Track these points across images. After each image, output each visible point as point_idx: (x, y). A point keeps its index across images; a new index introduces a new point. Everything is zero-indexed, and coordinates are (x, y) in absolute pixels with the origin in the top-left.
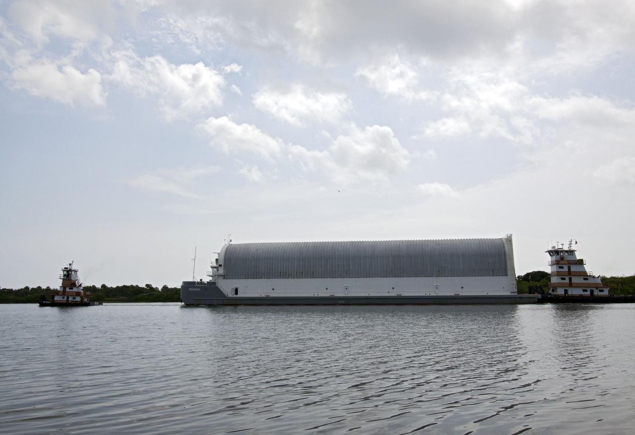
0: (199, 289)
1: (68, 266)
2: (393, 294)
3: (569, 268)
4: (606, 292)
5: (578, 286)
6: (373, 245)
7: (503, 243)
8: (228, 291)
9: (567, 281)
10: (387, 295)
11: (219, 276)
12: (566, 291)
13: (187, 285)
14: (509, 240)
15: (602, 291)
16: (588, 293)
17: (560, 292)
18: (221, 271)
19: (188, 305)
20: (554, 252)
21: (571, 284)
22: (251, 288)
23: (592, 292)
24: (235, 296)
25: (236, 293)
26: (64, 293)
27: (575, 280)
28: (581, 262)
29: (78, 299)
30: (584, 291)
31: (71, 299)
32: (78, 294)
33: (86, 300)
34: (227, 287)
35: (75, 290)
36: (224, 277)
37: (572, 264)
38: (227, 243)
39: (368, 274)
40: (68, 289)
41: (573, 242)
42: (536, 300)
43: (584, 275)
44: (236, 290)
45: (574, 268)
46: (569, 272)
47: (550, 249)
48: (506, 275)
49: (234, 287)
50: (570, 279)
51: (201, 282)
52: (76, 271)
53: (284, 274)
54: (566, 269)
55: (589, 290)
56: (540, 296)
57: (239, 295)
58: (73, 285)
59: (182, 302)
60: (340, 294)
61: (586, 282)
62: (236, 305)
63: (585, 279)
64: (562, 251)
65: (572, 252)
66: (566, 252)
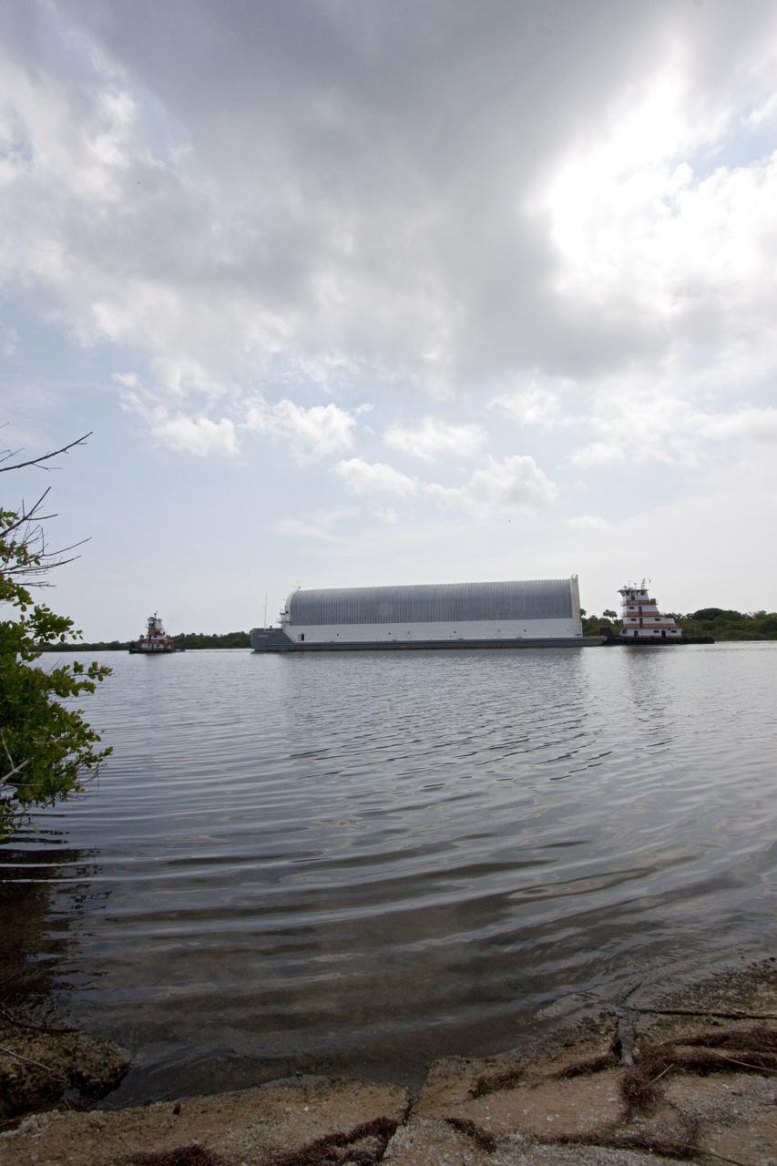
0: (267, 636)
1: (153, 616)
2: (455, 638)
3: (640, 609)
4: (679, 633)
5: (649, 627)
6: (436, 589)
7: (569, 584)
8: (295, 639)
9: (638, 622)
10: (449, 639)
11: (287, 622)
12: (636, 632)
13: (258, 631)
14: (575, 581)
15: (675, 632)
16: (660, 634)
17: (630, 633)
18: (288, 618)
19: (258, 651)
20: (626, 592)
21: (641, 626)
22: (316, 634)
23: (663, 633)
24: (302, 642)
25: (303, 640)
26: (150, 640)
27: (646, 621)
28: (653, 602)
29: (162, 646)
30: (655, 632)
31: (155, 646)
32: (162, 642)
33: (169, 647)
34: (294, 634)
35: (159, 638)
36: (291, 623)
37: (644, 604)
38: (295, 590)
39: (430, 618)
40: (152, 638)
41: (647, 581)
42: (601, 643)
43: (657, 616)
44: (303, 636)
45: (645, 609)
46: (640, 613)
48: (571, 617)
49: (300, 633)
50: (641, 620)
51: (271, 629)
52: (160, 620)
53: (348, 620)
54: (636, 610)
55: (660, 631)
56: (605, 638)
57: (305, 641)
58: (158, 633)
59: (252, 648)
60: (402, 638)
61: (658, 622)
62: (303, 650)
63: (657, 620)
64: (633, 591)
65: (643, 592)
66: (638, 591)
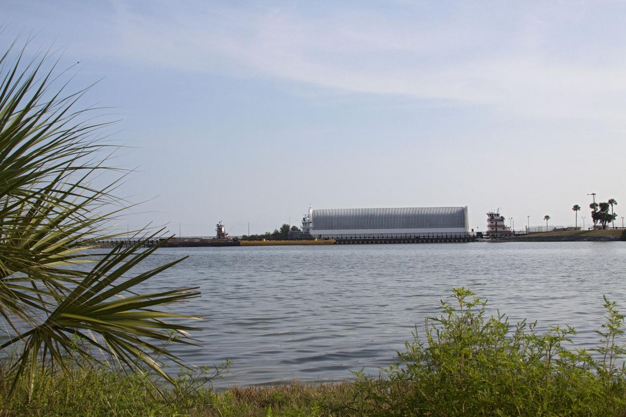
3: (496, 223)
5: (500, 232)
9: (495, 230)
14: (466, 209)
18: (312, 225)
20: (490, 215)
21: (496, 232)
27: (499, 229)
28: (502, 220)
36: (313, 228)
37: (498, 220)
43: (504, 227)
45: (499, 223)
46: (496, 225)
47: (488, 213)
48: (464, 227)
50: (496, 229)
54: (494, 224)
63: (504, 229)
64: (493, 214)
65: (498, 215)
66: (495, 214)
